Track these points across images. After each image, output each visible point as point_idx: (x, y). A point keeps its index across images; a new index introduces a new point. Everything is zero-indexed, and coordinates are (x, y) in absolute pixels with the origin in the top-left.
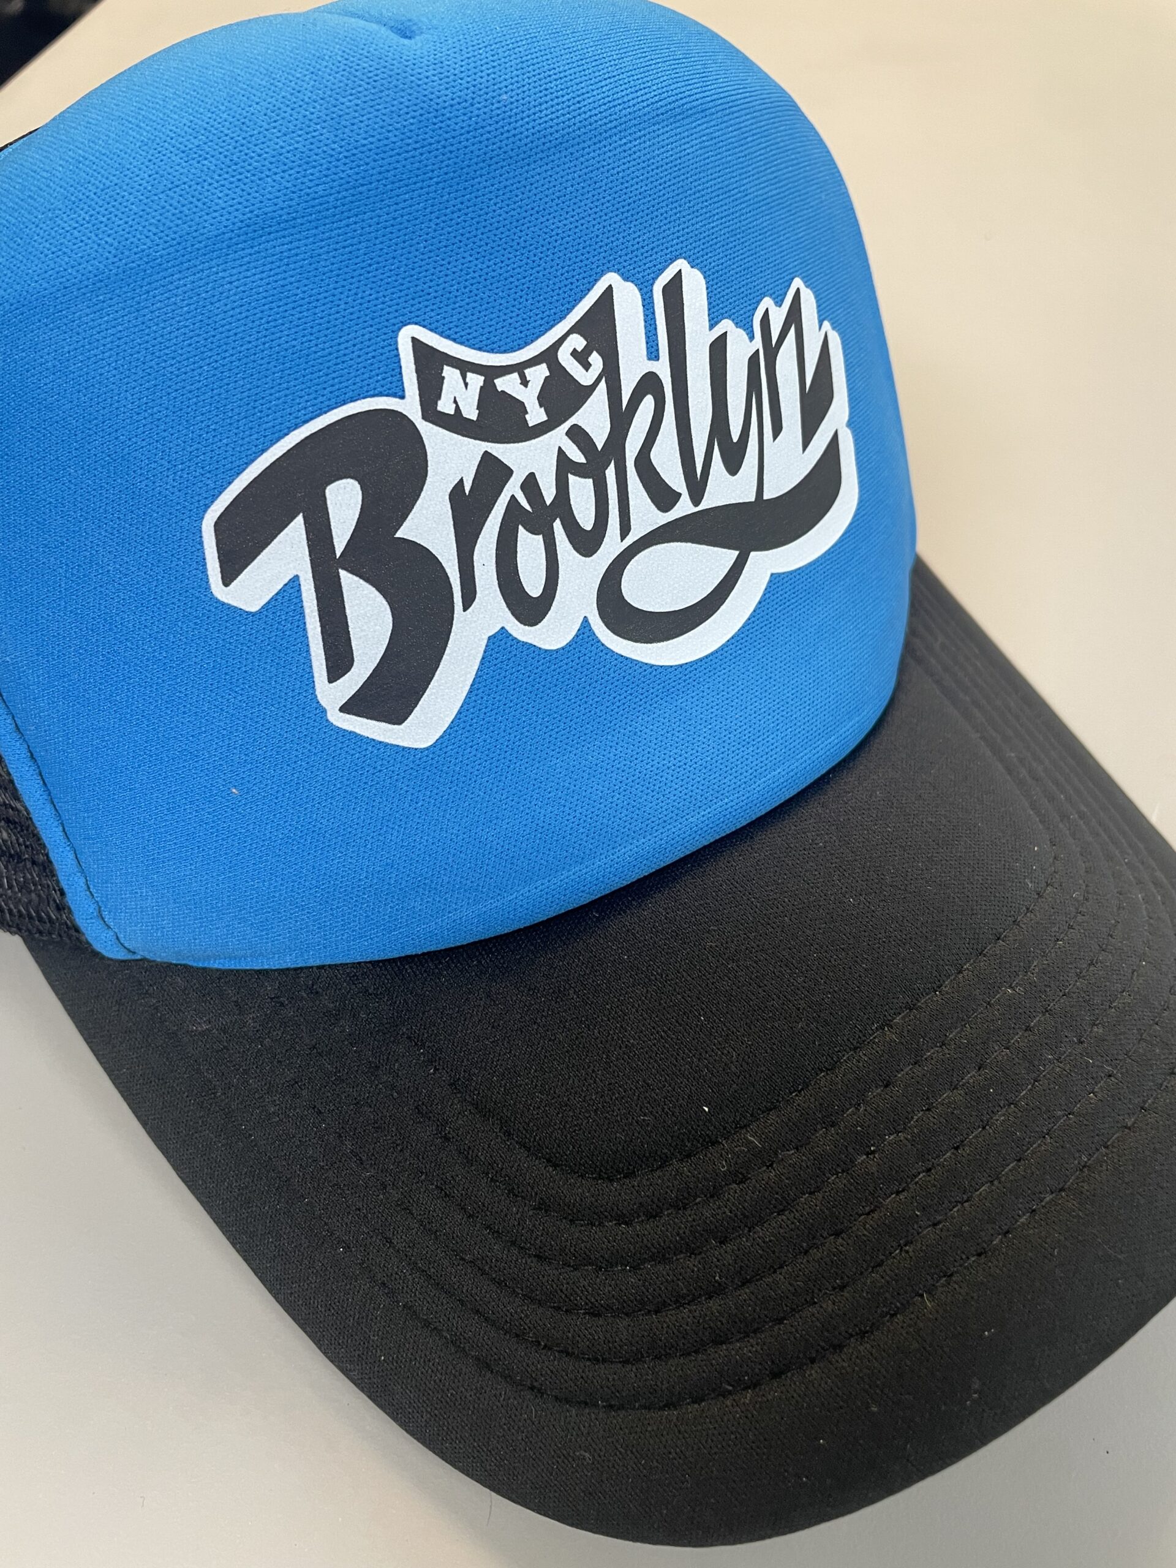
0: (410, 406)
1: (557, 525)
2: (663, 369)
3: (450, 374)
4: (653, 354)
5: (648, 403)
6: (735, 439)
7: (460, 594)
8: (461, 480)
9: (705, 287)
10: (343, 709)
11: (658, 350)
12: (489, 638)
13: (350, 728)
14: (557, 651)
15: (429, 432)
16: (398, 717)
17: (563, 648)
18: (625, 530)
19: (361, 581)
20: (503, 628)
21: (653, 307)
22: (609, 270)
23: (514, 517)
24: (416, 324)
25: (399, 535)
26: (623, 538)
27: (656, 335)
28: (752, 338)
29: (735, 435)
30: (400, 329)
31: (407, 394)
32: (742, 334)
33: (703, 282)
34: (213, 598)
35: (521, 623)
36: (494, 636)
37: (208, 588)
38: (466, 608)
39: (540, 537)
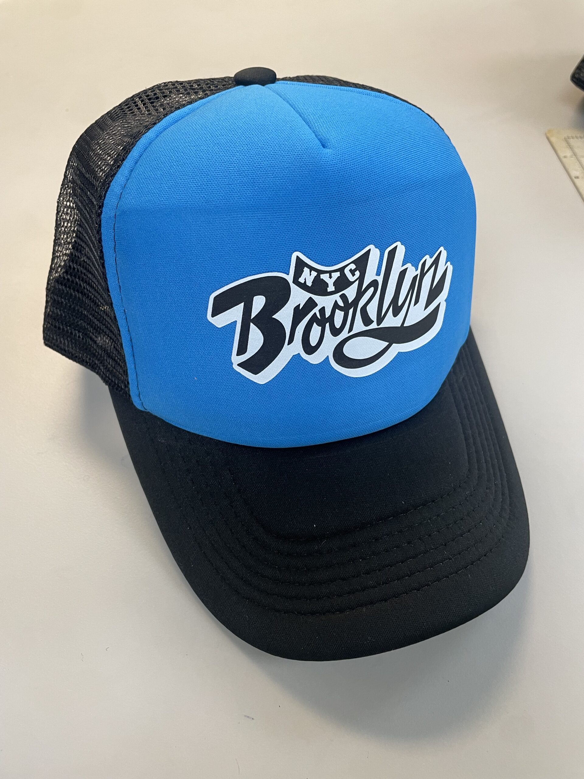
0: (290, 278)
1: (328, 325)
2: (380, 279)
3: (306, 270)
4: (378, 274)
5: (372, 289)
6: (399, 305)
7: (288, 340)
8: (299, 305)
9: (404, 251)
10: (238, 365)
11: (380, 273)
12: (293, 355)
13: (239, 371)
14: (315, 365)
15: (293, 287)
16: (256, 372)
17: (317, 364)
18: (350, 330)
19: (257, 328)
20: (299, 353)
21: (383, 258)
22: (371, 244)
23: (314, 319)
24: (300, 252)
25: (274, 317)
26: (349, 332)
27: (381, 267)
28: (417, 270)
29: (400, 304)
30: (294, 252)
31: (290, 274)
32: (414, 268)
33: (405, 250)
34: (207, 319)
35: (305, 353)
36: (295, 355)
37: (206, 316)
38: (289, 344)
39: (321, 327)
